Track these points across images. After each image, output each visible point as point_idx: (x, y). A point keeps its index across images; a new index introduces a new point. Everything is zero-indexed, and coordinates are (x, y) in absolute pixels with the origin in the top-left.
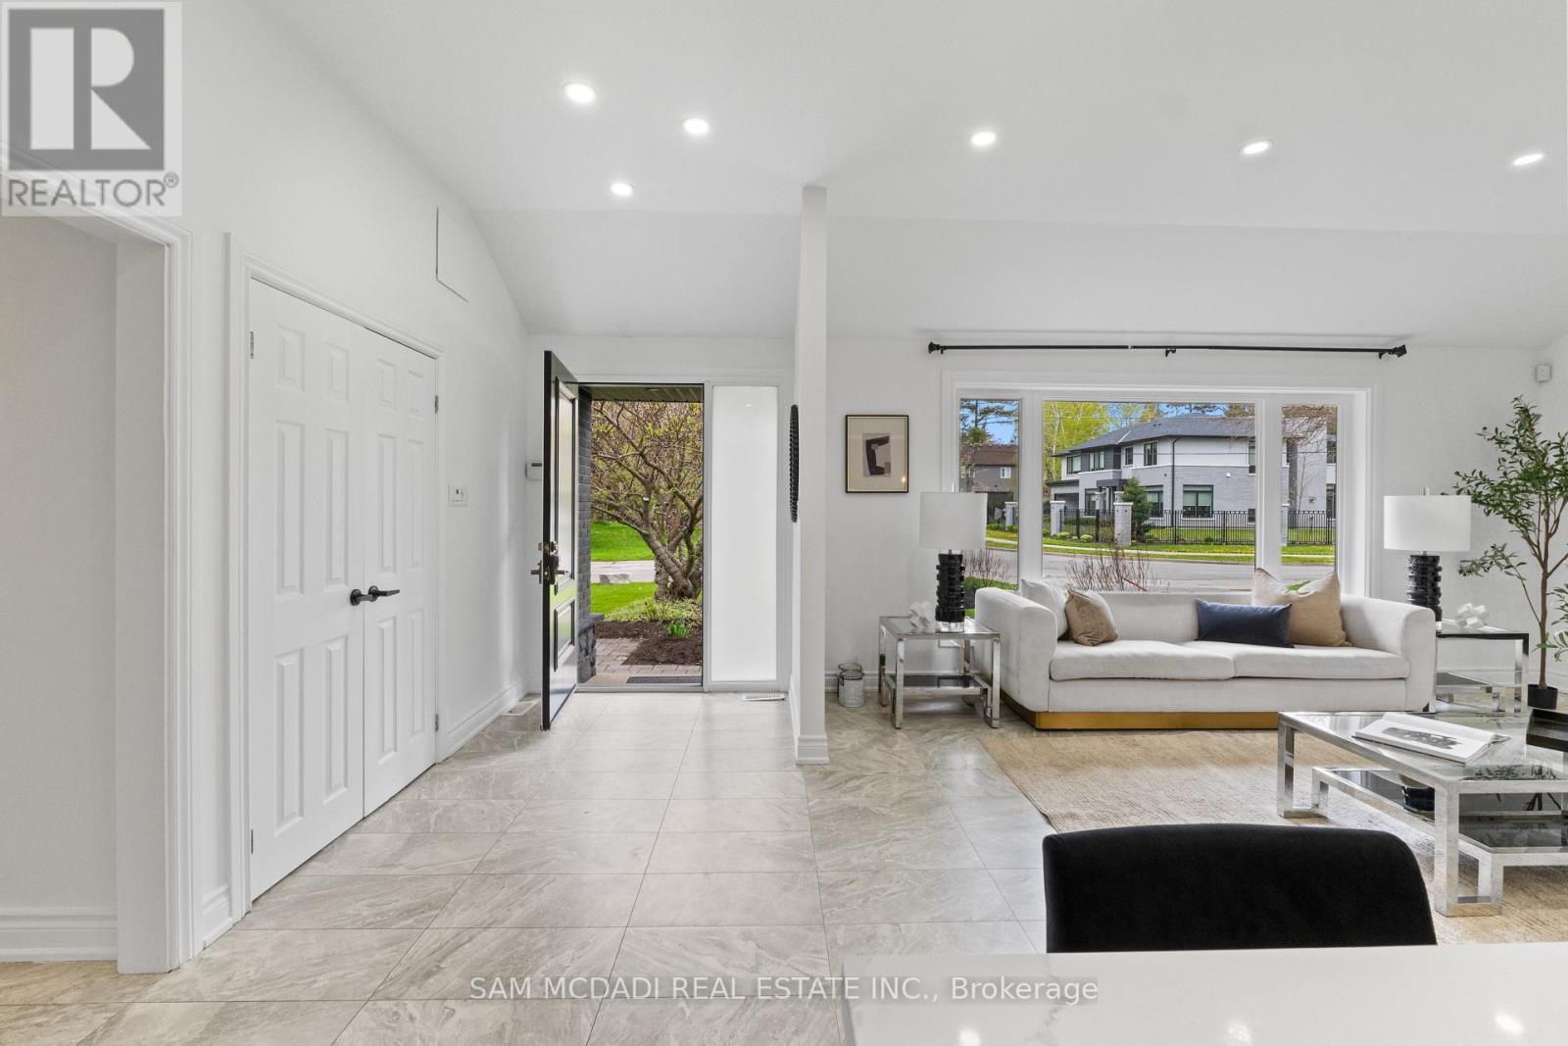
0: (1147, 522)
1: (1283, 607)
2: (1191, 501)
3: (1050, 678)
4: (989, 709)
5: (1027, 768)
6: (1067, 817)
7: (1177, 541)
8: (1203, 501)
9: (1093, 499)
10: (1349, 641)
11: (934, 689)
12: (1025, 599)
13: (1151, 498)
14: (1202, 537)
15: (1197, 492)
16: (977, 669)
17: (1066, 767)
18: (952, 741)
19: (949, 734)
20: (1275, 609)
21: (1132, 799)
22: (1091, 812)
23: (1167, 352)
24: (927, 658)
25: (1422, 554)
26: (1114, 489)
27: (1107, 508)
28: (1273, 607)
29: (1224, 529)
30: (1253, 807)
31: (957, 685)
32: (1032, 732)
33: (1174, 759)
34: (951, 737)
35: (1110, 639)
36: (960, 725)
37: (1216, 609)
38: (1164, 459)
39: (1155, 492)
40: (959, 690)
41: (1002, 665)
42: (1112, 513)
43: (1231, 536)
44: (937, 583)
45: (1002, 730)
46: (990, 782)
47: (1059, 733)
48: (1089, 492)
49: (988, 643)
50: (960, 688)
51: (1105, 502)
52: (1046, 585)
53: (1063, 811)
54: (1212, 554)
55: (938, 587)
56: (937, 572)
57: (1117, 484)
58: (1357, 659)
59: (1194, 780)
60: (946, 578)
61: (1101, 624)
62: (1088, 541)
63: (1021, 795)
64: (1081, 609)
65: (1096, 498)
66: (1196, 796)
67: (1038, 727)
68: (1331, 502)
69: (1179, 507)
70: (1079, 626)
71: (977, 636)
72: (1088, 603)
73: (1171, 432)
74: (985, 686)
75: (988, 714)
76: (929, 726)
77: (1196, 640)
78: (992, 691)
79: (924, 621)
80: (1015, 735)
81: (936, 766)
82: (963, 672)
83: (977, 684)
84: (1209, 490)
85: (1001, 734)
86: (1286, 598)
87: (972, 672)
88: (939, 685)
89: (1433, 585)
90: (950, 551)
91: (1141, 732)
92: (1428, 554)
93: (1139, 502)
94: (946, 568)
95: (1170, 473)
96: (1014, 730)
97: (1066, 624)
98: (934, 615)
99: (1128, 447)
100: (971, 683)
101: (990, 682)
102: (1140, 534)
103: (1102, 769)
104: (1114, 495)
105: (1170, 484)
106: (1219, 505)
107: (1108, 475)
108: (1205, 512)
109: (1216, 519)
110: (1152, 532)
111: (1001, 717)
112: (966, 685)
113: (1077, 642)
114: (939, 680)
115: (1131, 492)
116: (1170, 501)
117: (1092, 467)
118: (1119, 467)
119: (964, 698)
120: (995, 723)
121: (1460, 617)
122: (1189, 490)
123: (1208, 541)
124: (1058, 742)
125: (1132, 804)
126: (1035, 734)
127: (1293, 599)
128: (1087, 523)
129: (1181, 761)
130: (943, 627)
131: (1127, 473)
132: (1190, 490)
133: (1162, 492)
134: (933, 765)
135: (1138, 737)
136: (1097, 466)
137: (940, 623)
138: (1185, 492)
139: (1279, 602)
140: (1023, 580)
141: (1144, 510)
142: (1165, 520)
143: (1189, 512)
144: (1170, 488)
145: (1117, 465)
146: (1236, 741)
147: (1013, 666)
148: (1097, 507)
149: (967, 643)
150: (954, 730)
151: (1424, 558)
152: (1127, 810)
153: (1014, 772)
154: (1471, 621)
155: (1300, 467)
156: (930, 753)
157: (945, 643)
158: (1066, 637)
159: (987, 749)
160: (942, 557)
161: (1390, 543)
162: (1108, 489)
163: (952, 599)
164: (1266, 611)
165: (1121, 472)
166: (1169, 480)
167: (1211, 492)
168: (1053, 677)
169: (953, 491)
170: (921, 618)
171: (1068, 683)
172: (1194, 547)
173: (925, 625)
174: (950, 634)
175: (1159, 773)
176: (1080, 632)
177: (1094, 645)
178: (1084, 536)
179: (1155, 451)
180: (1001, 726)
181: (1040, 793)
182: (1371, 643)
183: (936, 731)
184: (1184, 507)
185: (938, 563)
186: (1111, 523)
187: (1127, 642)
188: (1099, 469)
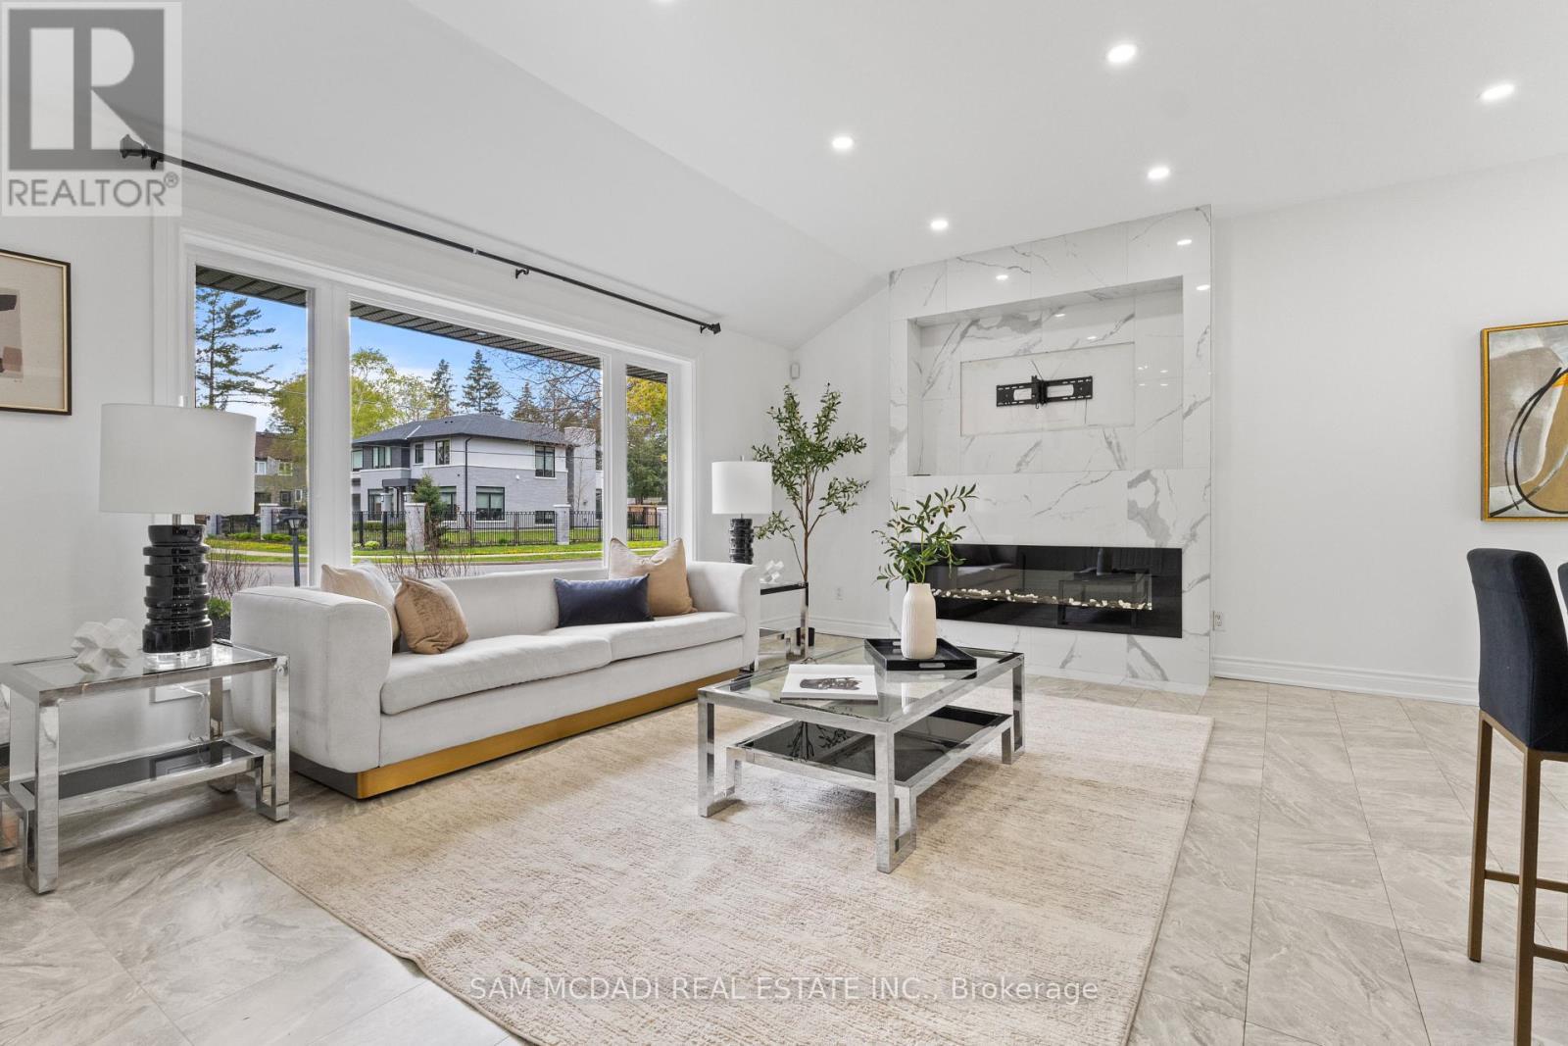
0: (441, 525)
1: (641, 578)
2: (483, 503)
3: (382, 712)
4: (267, 792)
5: (354, 877)
6: (447, 945)
7: (472, 543)
8: (496, 503)
9: (378, 500)
10: (696, 607)
11: (145, 785)
12: (325, 593)
13: (445, 500)
14: (496, 539)
15: (490, 494)
16: (237, 727)
17: (422, 852)
18: (190, 876)
19: (182, 863)
20: (635, 581)
21: (535, 865)
22: (485, 915)
23: (518, 273)
24: (127, 726)
25: (740, 517)
26: (403, 489)
27: (395, 509)
28: (633, 578)
29: (516, 530)
30: (672, 816)
31: (197, 764)
32: (351, 806)
33: (564, 783)
34: (186, 870)
35: (458, 643)
36: (209, 837)
37: (578, 588)
38: (456, 457)
39: (447, 493)
40: (203, 772)
41: (292, 710)
42: (402, 515)
43: (523, 538)
44: (147, 581)
45: (294, 822)
46: (283, 935)
47: (396, 797)
48: (373, 493)
49: (260, 677)
50: (202, 769)
51: (392, 504)
52: (364, 572)
53: (440, 935)
54: (505, 555)
55: (149, 590)
56: (147, 560)
57: (406, 484)
58: (711, 622)
59: (598, 804)
60: (167, 570)
61: (451, 620)
62: (374, 548)
63: (355, 936)
64: (421, 603)
65: (383, 502)
66: (611, 826)
67: (360, 797)
68: (598, 504)
69: (472, 508)
70: (416, 626)
71: (236, 668)
72: (430, 592)
73: (463, 430)
74: (256, 752)
75: (267, 800)
76: (132, 861)
77: (557, 628)
78: (273, 759)
79: (114, 656)
80: (322, 822)
81: (150, 950)
82: (207, 738)
83: (238, 753)
84: (501, 492)
85: (294, 828)
86: (642, 569)
87: (228, 734)
88: (153, 775)
89: (749, 546)
90: (176, 517)
91: (511, 759)
92: (745, 517)
93: (432, 502)
94: (167, 551)
95: (463, 474)
96: (318, 816)
97: (397, 627)
98: (139, 642)
99: (419, 442)
100: (227, 753)
101: (270, 744)
102: (435, 539)
103: (478, 832)
104: (403, 496)
105: (463, 486)
106: (510, 507)
107: (396, 473)
108: (498, 514)
109: (509, 521)
110: (446, 536)
111: (292, 796)
112: (216, 759)
113: (415, 651)
114: (152, 766)
115: (424, 492)
116: (463, 503)
117: (376, 464)
118: (408, 466)
119: (211, 785)
120: (281, 812)
121: (767, 573)
122: (482, 491)
123: (502, 542)
124: (398, 810)
125: (538, 874)
126: (357, 809)
127: (648, 568)
128: (371, 528)
129: (576, 783)
130: (163, 662)
131: (417, 472)
132: (484, 491)
133: (455, 493)
134: (144, 948)
135: (511, 767)
136: (382, 464)
137: (156, 657)
138: (477, 493)
139: (637, 573)
140: (325, 568)
141: (438, 512)
142: (459, 522)
143: (483, 514)
144: (463, 489)
145: (406, 463)
146: (619, 737)
147: (315, 708)
148: (383, 509)
149: (216, 684)
150: (192, 853)
151: (741, 521)
152: (533, 887)
153: (331, 897)
154: (775, 576)
155: (576, 471)
156: (135, 923)
157: (165, 692)
158: (401, 646)
159: (268, 867)
160: (156, 531)
161: (718, 507)
162: (395, 490)
163: (184, 608)
164: (627, 583)
165: (410, 471)
166: (462, 480)
167: (503, 494)
168: (387, 711)
169: (182, 404)
170: (106, 651)
171: (410, 714)
172: (490, 549)
173: (115, 664)
174: (178, 674)
175: (552, 809)
176: (419, 637)
177: (441, 651)
178: (370, 543)
179: (448, 447)
180: (293, 815)
181: (391, 919)
182: (713, 606)
183: (148, 867)
184: (478, 510)
185: (149, 544)
186: (402, 528)
187: (479, 641)
188: (384, 467)
